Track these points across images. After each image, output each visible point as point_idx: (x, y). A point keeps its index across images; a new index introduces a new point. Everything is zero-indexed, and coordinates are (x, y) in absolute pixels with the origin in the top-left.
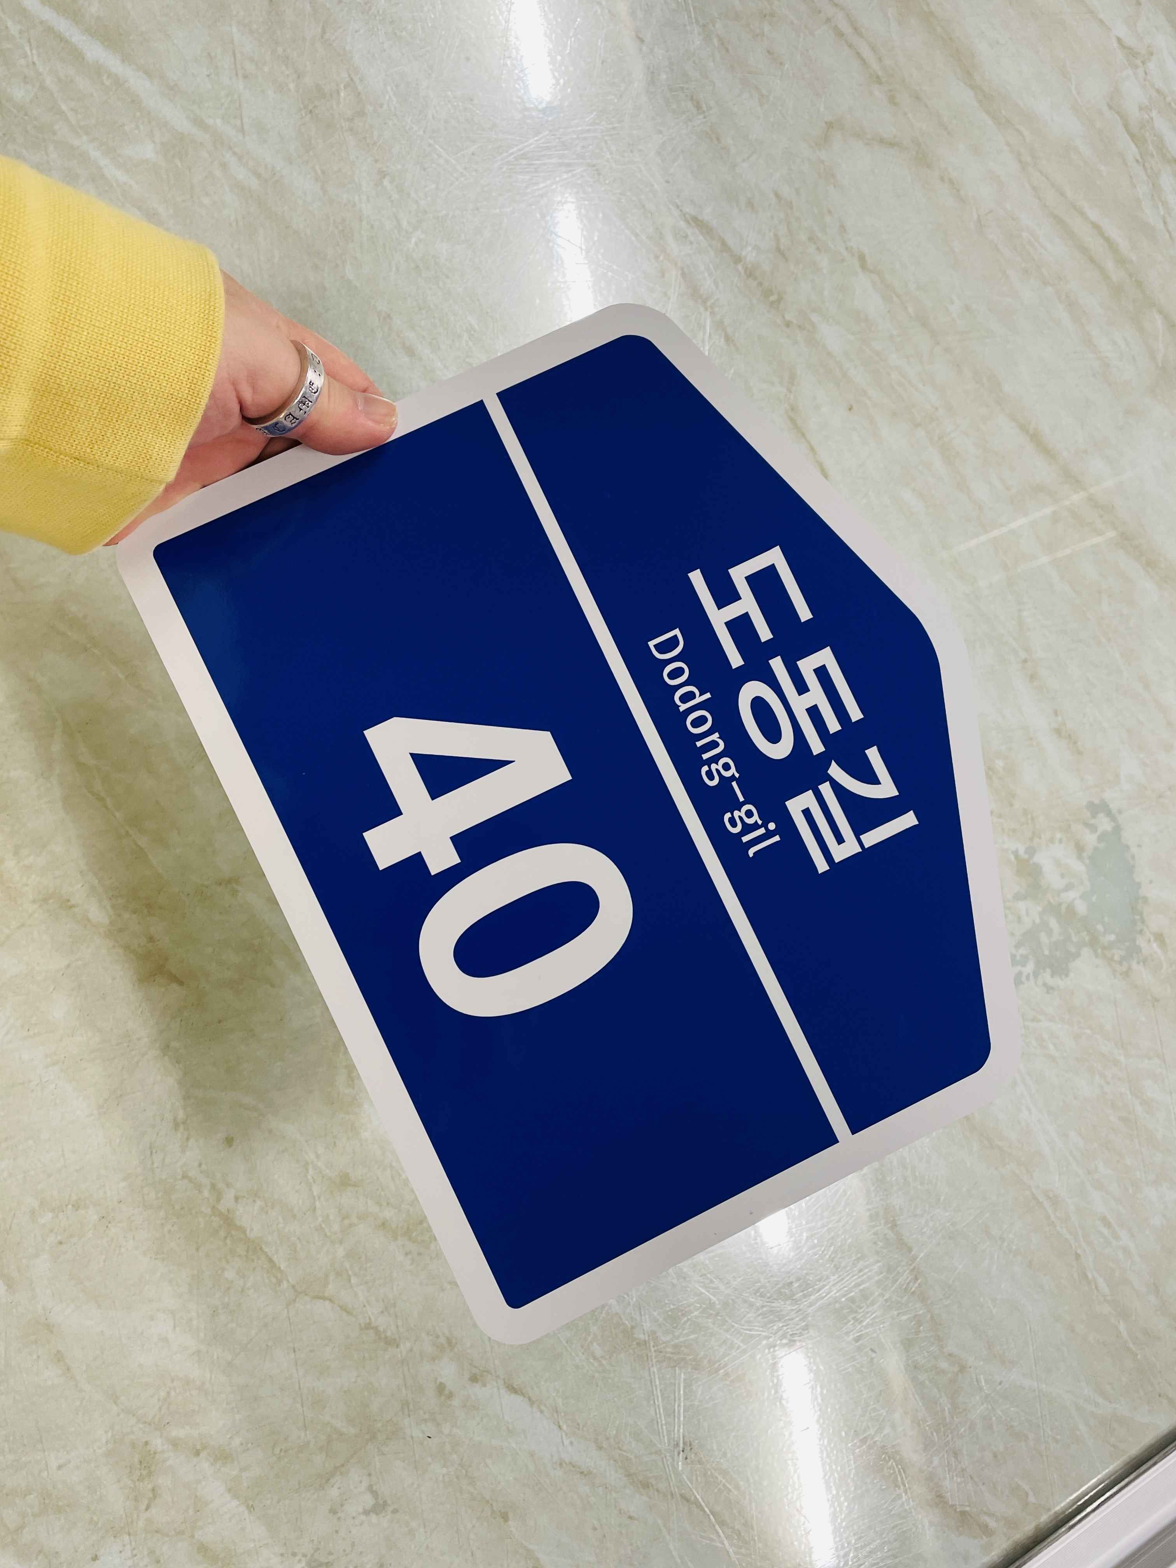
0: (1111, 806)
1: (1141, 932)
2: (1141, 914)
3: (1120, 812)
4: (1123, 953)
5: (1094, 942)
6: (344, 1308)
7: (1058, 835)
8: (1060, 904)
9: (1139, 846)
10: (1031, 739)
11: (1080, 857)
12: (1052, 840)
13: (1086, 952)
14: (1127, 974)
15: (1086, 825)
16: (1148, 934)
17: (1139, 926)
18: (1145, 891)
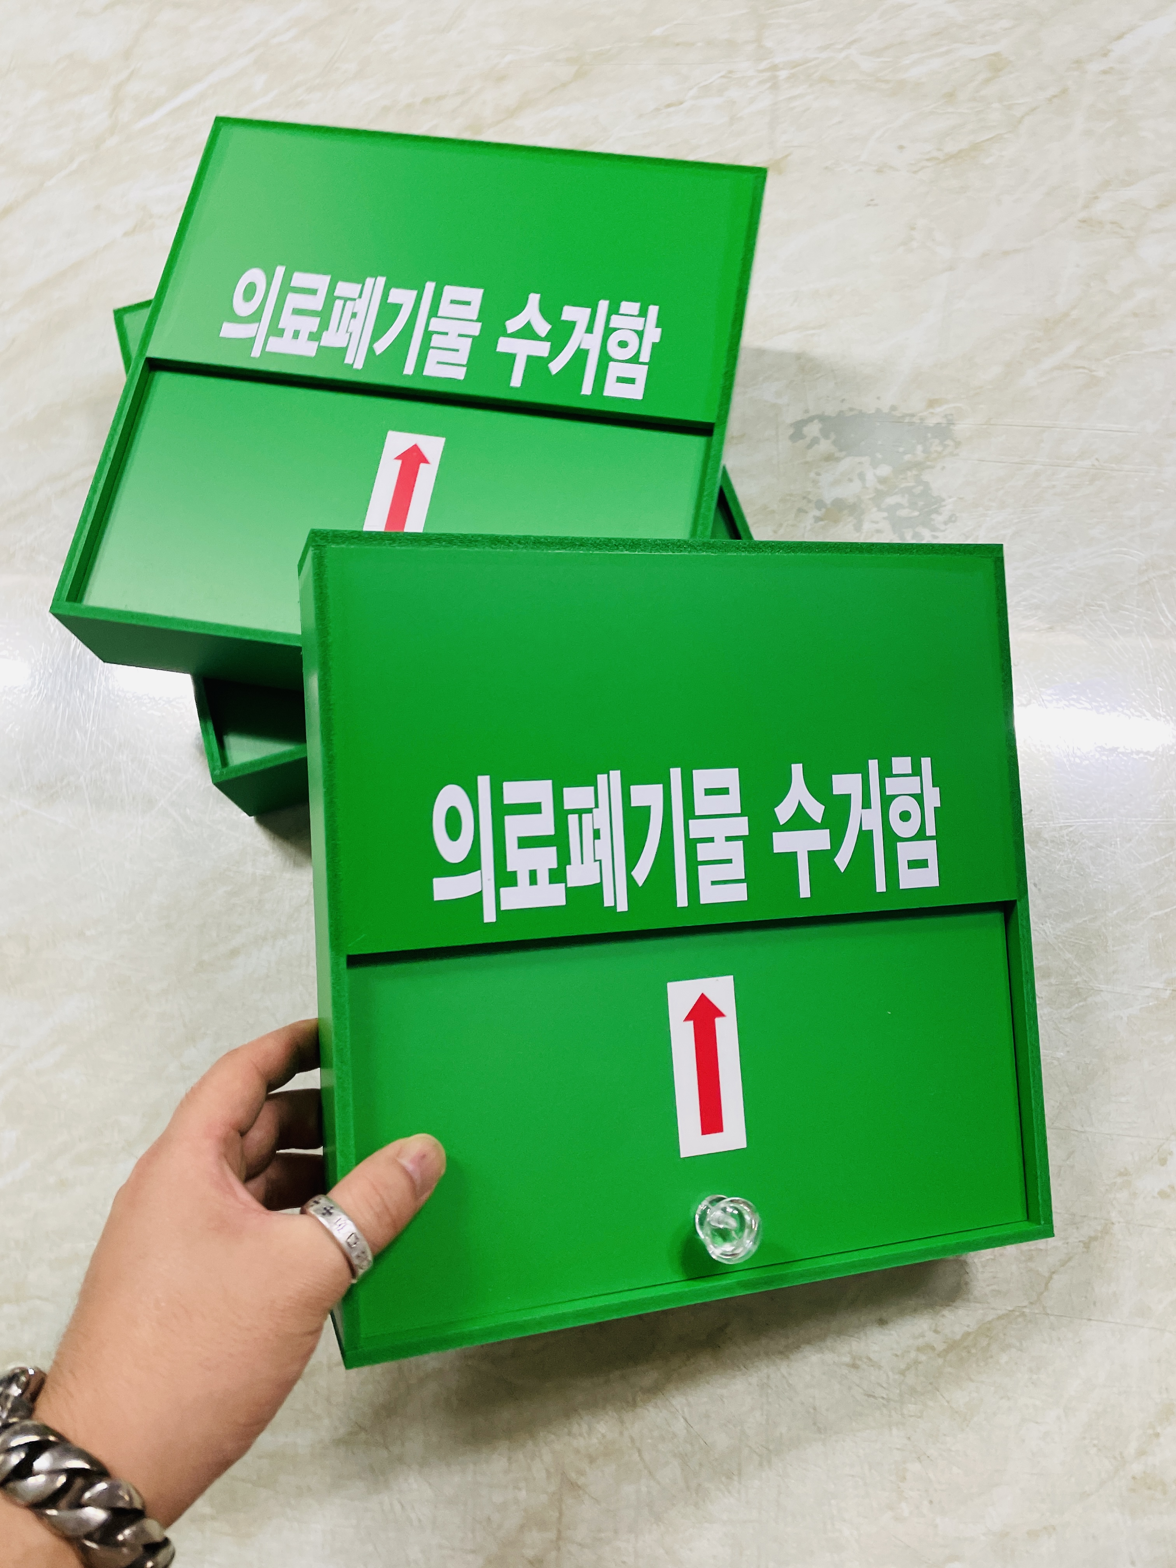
0: (799, 418)
1: (922, 419)
2: (904, 416)
3: (807, 411)
4: (937, 441)
5: (919, 466)
6: (1064, 1263)
7: (812, 475)
8: (877, 491)
9: (843, 401)
11: (838, 460)
12: (815, 482)
13: (926, 477)
14: (958, 444)
15: (810, 446)
16: (925, 413)
17: (916, 420)
18: (885, 406)
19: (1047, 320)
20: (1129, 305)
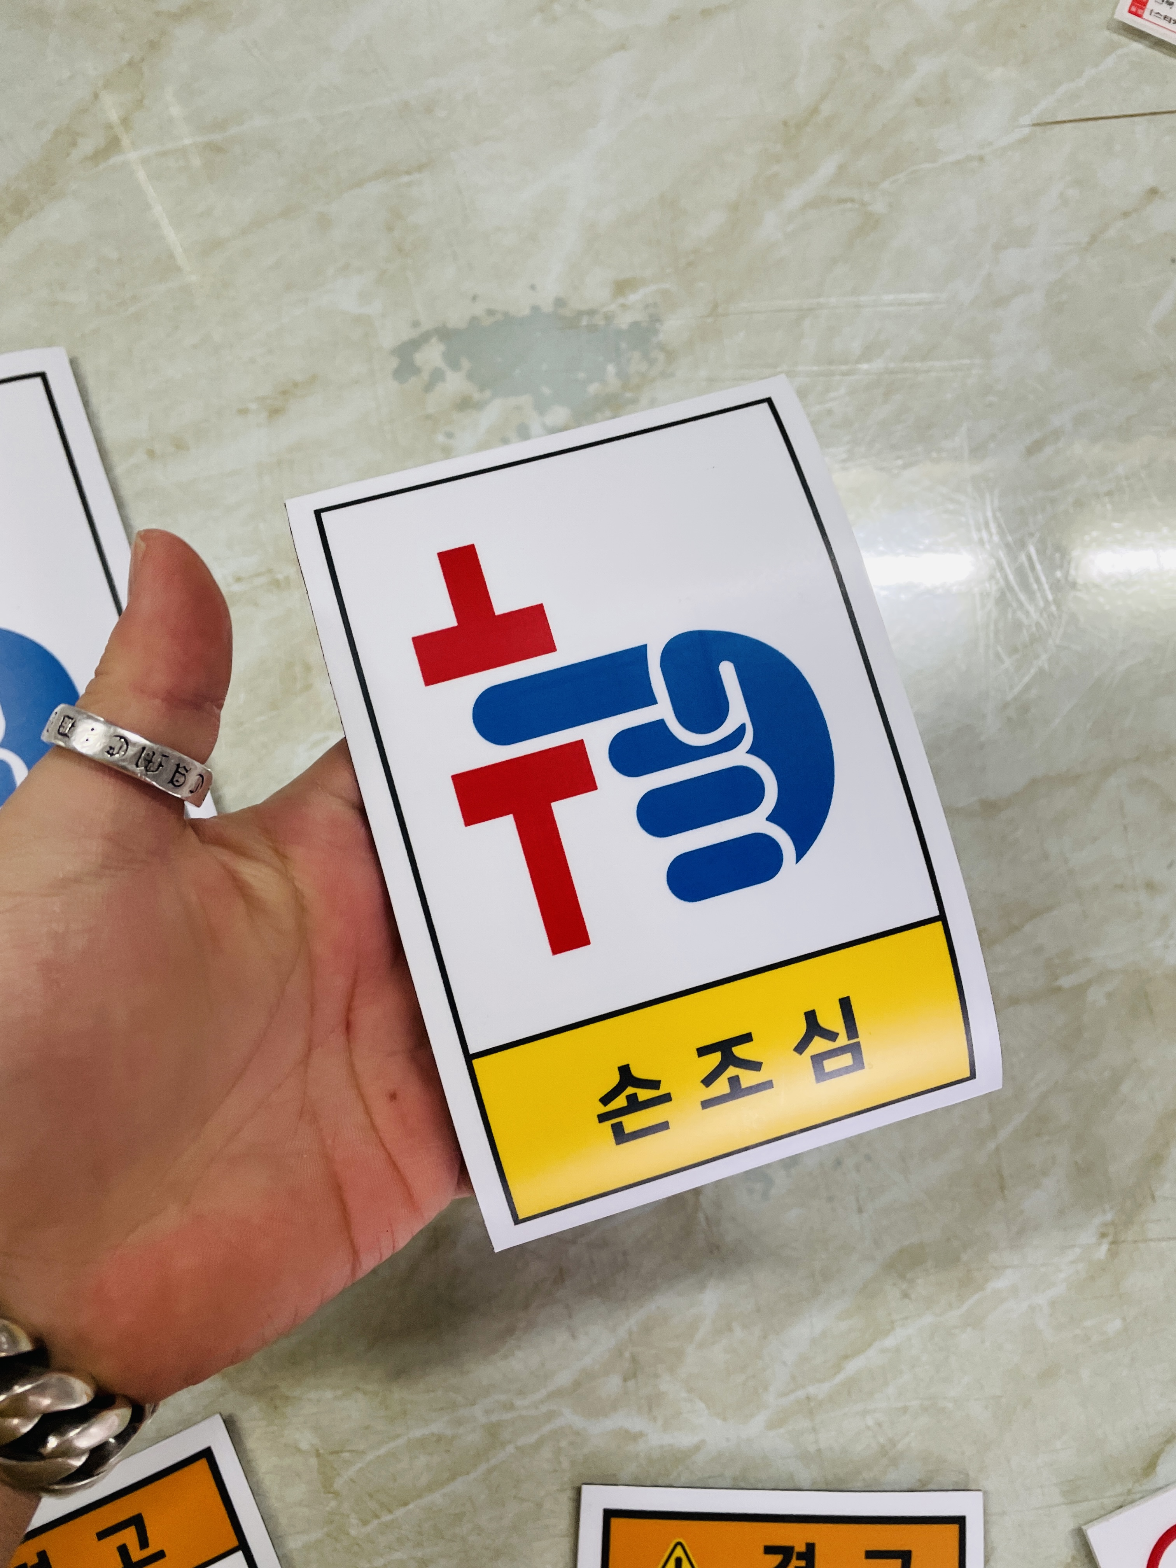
0: (405, 338)
1: (608, 318)
2: (580, 314)
4: (637, 355)
7: (440, 438)
9: (474, 298)
10: (279, 463)
11: (479, 406)
12: (446, 450)
14: (671, 356)
15: (429, 388)
16: (613, 307)
17: (599, 321)
18: (545, 300)
19: (785, 123)
20: (908, 86)
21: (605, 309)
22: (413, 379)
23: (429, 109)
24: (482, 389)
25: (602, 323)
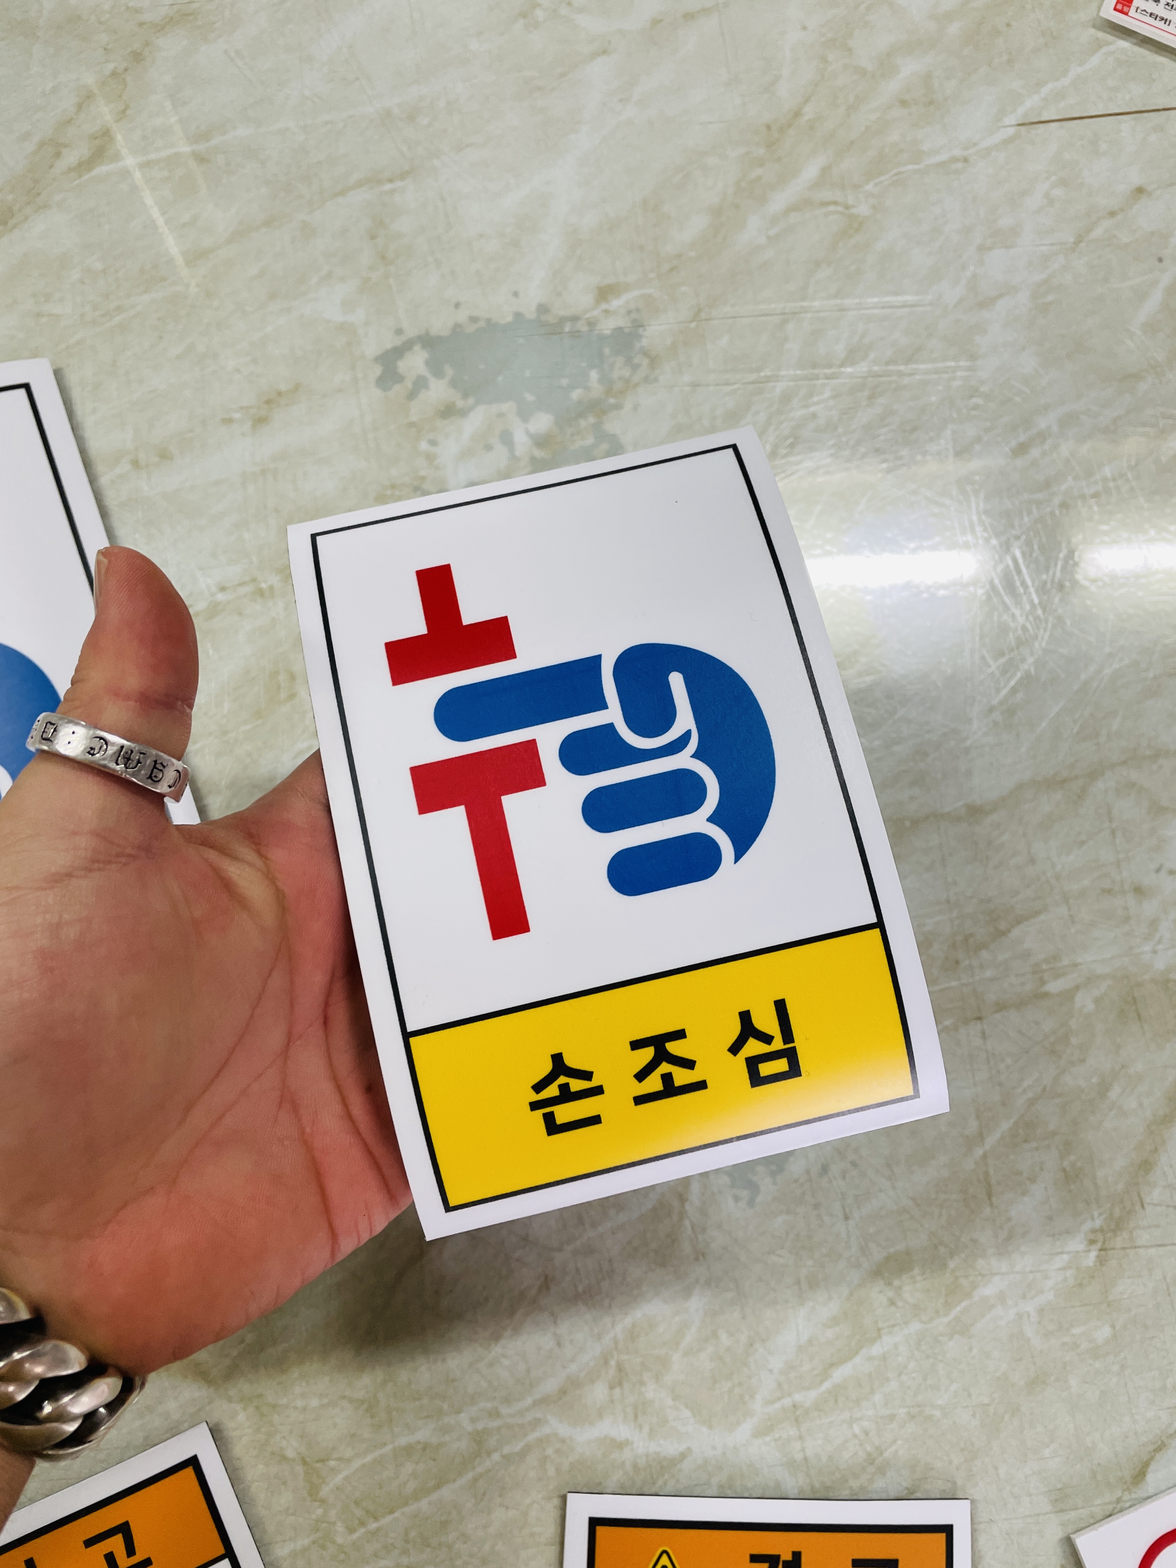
0: (389, 346)
1: (591, 324)
2: (563, 320)
4: (620, 360)
7: (424, 446)
9: (457, 305)
10: (263, 472)
11: (463, 413)
12: (430, 458)
14: (654, 361)
15: (412, 395)
16: (595, 313)
17: (582, 326)
18: (528, 306)
19: (768, 127)
20: (892, 87)
21: (588, 316)
22: (397, 387)
23: (411, 118)
24: (465, 396)
25: (585, 329)
